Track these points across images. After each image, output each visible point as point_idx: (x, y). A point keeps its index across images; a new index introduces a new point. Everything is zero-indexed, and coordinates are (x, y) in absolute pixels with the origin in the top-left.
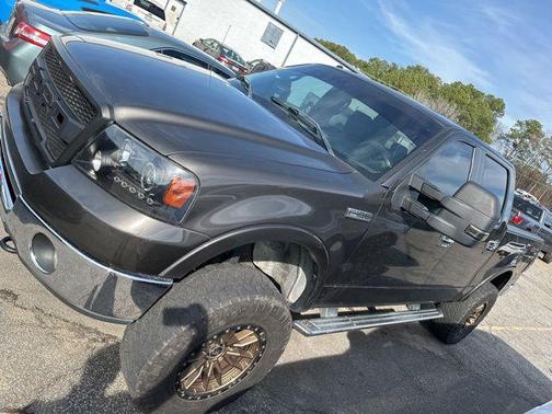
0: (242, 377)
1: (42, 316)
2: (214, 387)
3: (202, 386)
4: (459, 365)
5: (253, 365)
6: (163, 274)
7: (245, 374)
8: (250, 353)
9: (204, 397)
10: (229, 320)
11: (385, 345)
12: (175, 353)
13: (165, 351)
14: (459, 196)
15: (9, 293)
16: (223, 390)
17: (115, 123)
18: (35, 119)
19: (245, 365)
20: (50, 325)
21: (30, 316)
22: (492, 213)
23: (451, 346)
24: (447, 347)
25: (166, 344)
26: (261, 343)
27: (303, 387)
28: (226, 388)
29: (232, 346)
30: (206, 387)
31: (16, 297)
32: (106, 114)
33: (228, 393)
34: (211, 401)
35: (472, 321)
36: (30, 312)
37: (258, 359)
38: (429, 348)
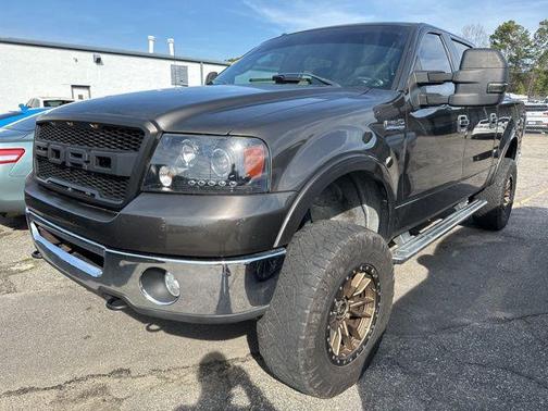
0: (374, 323)
1: (163, 374)
2: (356, 344)
3: (346, 349)
4: (520, 240)
5: (377, 307)
6: (276, 245)
7: (375, 319)
8: (369, 297)
9: (354, 357)
10: (346, 264)
11: (454, 255)
12: (319, 316)
13: (310, 319)
14: (465, 66)
15: (121, 371)
16: (365, 343)
17: (164, 132)
18: (71, 186)
19: (370, 310)
20: (175, 377)
21: (152, 380)
22: (501, 64)
23: (504, 230)
24: (500, 232)
25: (308, 312)
26: (375, 281)
27: (418, 317)
28: (366, 340)
29: (352, 298)
30: (351, 346)
31: (128, 371)
32: (153, 129)
33: (371, 344)
34: (361, 358)
35: (507, 199)
36: (150, 377)
37: (378, 299)
38: (488, 240)
